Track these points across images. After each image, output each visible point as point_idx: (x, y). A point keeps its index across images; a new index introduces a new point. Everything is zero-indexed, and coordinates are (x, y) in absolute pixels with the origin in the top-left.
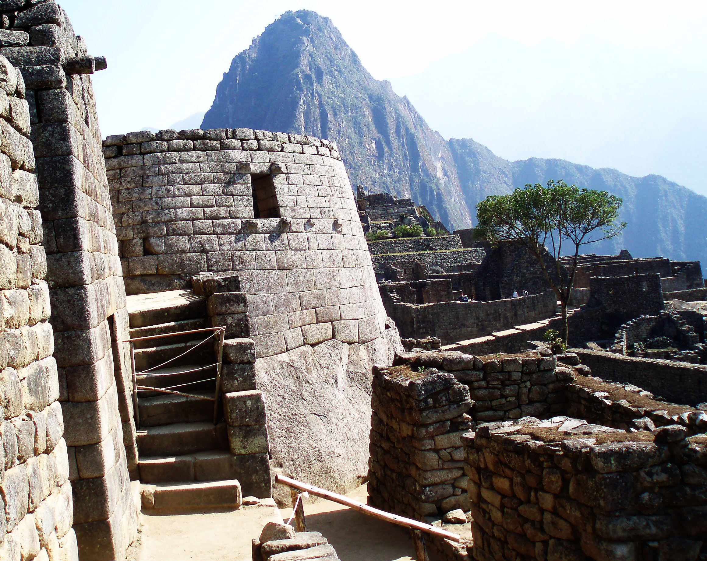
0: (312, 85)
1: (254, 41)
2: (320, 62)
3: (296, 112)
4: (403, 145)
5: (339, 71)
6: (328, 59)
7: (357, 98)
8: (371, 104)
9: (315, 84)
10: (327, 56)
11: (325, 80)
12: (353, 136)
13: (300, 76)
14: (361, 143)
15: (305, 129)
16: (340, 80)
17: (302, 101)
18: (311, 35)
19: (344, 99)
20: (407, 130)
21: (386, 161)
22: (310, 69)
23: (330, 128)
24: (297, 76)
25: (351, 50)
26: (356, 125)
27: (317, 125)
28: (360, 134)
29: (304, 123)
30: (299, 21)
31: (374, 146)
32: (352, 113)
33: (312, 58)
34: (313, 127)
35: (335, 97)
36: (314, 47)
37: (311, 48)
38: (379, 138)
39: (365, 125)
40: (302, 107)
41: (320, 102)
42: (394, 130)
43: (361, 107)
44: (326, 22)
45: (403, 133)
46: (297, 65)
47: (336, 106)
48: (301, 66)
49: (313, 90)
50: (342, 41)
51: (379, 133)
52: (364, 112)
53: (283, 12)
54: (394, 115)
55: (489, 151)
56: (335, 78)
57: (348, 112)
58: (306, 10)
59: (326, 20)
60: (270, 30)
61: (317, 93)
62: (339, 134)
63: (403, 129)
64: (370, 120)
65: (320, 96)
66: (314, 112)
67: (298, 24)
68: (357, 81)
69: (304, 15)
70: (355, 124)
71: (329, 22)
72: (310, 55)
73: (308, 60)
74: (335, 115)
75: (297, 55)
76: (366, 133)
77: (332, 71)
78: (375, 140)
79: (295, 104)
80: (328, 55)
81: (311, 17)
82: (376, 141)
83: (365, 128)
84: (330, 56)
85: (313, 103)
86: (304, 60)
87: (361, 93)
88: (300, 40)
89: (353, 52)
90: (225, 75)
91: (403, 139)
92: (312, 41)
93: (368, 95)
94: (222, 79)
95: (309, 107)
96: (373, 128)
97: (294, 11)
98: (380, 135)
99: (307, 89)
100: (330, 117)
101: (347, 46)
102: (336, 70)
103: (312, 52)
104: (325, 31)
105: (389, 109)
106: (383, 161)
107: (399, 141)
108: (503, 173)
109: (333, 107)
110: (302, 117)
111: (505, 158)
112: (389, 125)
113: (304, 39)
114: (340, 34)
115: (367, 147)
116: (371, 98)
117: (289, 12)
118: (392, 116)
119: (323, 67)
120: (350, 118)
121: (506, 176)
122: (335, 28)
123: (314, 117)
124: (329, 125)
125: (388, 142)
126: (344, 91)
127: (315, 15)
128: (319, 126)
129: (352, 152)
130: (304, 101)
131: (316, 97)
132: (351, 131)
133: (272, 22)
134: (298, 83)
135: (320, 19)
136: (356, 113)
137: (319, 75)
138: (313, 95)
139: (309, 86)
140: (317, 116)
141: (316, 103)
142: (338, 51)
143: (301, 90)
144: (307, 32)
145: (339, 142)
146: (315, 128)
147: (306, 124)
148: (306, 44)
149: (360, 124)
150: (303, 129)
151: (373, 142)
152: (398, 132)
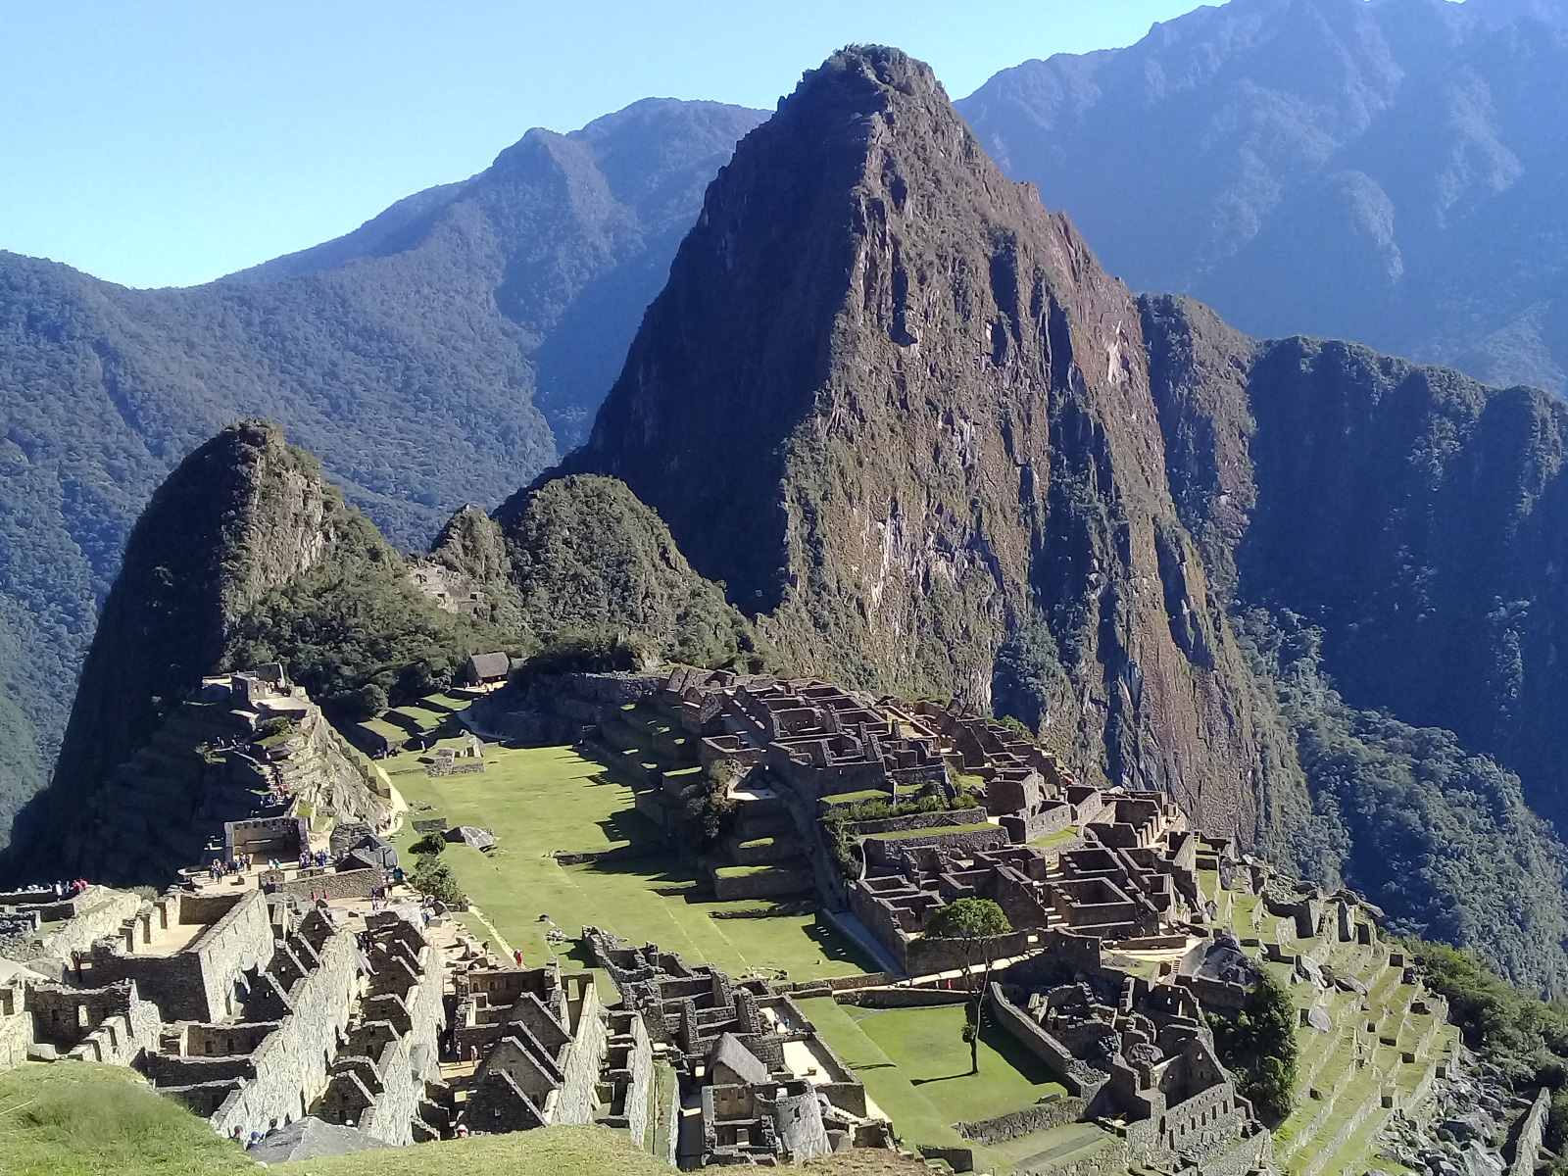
0: (883, 222)
1: (782, 103)
3: (851, 275)
4: (1042, 332)
5: (937, 184)
6: (918, 159)
8: (991, 252)
9: (889, 218)
10: (915, 153)
11: (909, 204)
12: (951, 316)
13: (862, 202)
14: (964, 331)
15: (865, 309)
16: (938, 202)
17: (863, 254)
18: (890, 109)
19: (942, 243)
20: (1053, 303)
21: (1009, 364)
22: (883, 184)
23: (910, 307)
24: (858, 203)
26: (959, 292)
27: (886, 301)
28: (965, 313)
29: (862, 299)
30: (870, 74)
31: (988, 334)
32: (953, 271)
33: (888, 160)
34: (880, 304)
35: (925, 241)
36: (893, 135)
37: (886, 137)
38: (999, 318)
39: (976, 295)
40: (862, 264)
41: (896, 257)
42: (1028, 304)
43: (971, 260)
44: (922, 73)
45: (1046, 309)
46: (858, 176)
47: (924, 263)
48: (866, 179)
49: (884, 232)
51: (1000, 310)
52: (977, 270)
53: (841, 47)
54: (1031, 274)
56: (928, 198)
57: (946, 269)
58: (885, 44)
59: (922, 69)
60: (812, 83)
62: (926, 317)
63: (1045, 300)
64: (987, 284)
65: (897, 243)
66: (883, 275)
67: (866, 81)
68: (970, 206)
69: (878, 56)
70: (956, 293)
71: (927, 73)
72: (885, 154)
73: (881, 164)
74: (922, 280)
75: (860, 154)
76: (976, 311)
77: (923, 184)
78: (991, 323)
79: (850, 260)
80: (919, 149)
81: (894, 64)
82: (992, 325)
83: (976, 301)
84: (923, 150)
85: (883, 259)
86: (874, 164)
87: (974, 227)
88: (869, 120)
90: (722, 170)
91: (1044, 320)
92: (890, 122)
93: (987, 230)
95: (874, 265)
96: (989, 298)
97: (860, 49)
98: (1002, 313)
99: (874, 231)
100: (912, 286)
102: (932, 182)
103: (889, 146)
104: (918, 92)
105: (1023, 263)
106: (1004, 365)
107: (1036, 325)
108: (1239, 365)
109: (918, 265)
110: (858, 284)
112: (1022, 298)
113: (876, 117)
114: (946, 98)
115: (977, 337)
116: (991, 238)
117: (852, 48)
118: (1027, 276)
119: (907, 176)
120: (948, 281)
121: (1243, 370)
122: (938, 84)
123: (882, 284)
124: (908, 302)
125: (1015, 327)
126: (942, 225)
127: (900, 58)
128: (890, 302)
130: (867, 253)
131: (888, 245)
132: (949, 307)
133: (818, 64)
134: (859, 218)
135: (909, 67)
136: (962, 270)
137: (899, 195)
138: (883, 243)
139: (877, 224)
140: (888, 282)
141: (889, 256)
142: (939, 134)
143: (864, 232)
144: (880, 103)
145: (924, 331)
146: (883, 306)
147: (867, 299)
148: (879, 129)
149: (966, 293)
150: (861, 310)
151: (989, 326)
152: (1035, 307)
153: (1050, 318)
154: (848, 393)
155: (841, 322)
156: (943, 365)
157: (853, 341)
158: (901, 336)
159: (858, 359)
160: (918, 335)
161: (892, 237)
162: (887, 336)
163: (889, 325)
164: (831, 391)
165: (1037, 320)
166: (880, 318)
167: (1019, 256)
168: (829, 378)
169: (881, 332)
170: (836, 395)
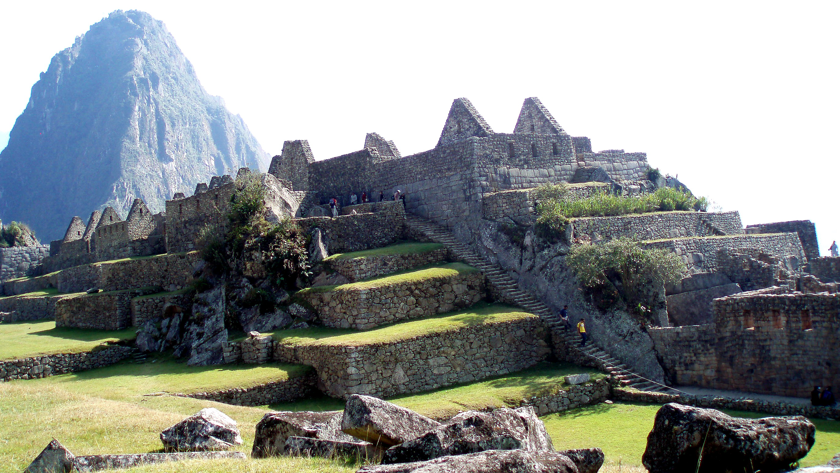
0: (148, 90)
1: (78, 39)
2: (156, 67)
3: (131, 119)
4: (243, 164)
5: (176, 79)
6: (163, 64)
7: (195, 110)
8: (210, 118)
9: (151, 89)
10: (161, 61)
11: (161, 87)
12: (191, 150)
13: (135, 79)
14: (199, 159)
15: (141, 139)
16: (177, 88)
17: (137, 108)
18: (145, 37)
19: (182, 109)
20: (247, 147)
22: (145, 73)
23: (167, 139)
24: (132, 79)
25: (186, 59)
26: (195, 138)
27: (153, 136)
28: (199, 150)
29: (138, 133)
30: (131, 21)
31: (213, 162)
32: (190, 125)
33: (147, 61)
34: (149, 137)
35: (172, 106)
36: (148, 50)
37: (144, 51)
38: (218, 154)
39: (204, 140)
40: (137, 114)
41: (157, 110)
42: (234, 147)
43: (200, 120)
44: (160, 26)
45: (244, 151)
46: (131, 67)
47: (174, 116)
48: (135, 69)
49: (149, 97)
50: (177, 48)
51: (218, 149)
52: (203, 125)
53: (112, 11)
54: (233, 131)
56: (171, 86)
57: (186, 124)
58: (138, 10)
59: (160, 23)
60: (96, 29)
61: (154, 99)
62: (178, 147)
63: (243, 147)
64: (209, 134)
65: (157, 104)
66: (150, 121)
67: (129, 24)
68: (196, 93)
69: (136, 15)
70: (193, 138)
71: (163, 26)
72: (144, 58)
73: (143, 63)
74: (173, 125)
75: (130, 57)
76: (205, 149)
77: (167, 78)
79: (128, 111)
80: (163, 60)
81: (144, 19)
82: (215, 157)
83: (204, 143)
84: (166, 61)
85: (149, 111)
86: (138, 63)
87: (199, 104)
88: (134, 41)
89: (188, 62)
90: (42, 74)
91: (243, 157)
92: (146, 44)
93: (206, 107)
94: (39, 79)
95: (144, 114)
96: (211, 142)
97: (124, 12)
98: (219, 152)
99: (143, 95)
100: (168, 128)
101: (182, 54)
102: (172, 78)
103: (147, 55)
104: (159, 35)
105: (228, 124)
107: (239, 159)
109: (171, 117)
110: (136, 124)
112: (229, 141)
113: (138, 40)
114: (175, 41)
115: (207, 163)
116: (209, 110)
117: (119, 11)
118: (232, 132)
119: (158, 72)
120: (187, 130)
122: (170, 34)
123: (150, 126)
124: (166, 137)
125: (228, 159)
126: (181, 100)
128: (156, 136)
129: (191, 167)
130: (139, 108)
131: (152, 104)
132: (189, 145)
133: (99, 20)
134: (133, 87)
135: (153, 21)
136: (195, 125)
137: (155, 80)
138: (149, 101)
139: (145, 91)
140: (154, 125)
141: (153, 110)
142: (172, 58)
143: (136, 95)
144: (140, 33)
145: (176, 155)
146: (151, 139)
147: (141, 133)
148: (140, 46)
149: (198, 138)
150: (138, 139)
151: (212, 158)
152: (238, 149)
153: (247, 157)
154: (134, 186)
155: (127, 143)
156: (189, 176)
157: (135, 157)
158: (163, 156)
159: (139, 166)
160: (173, 156)
162: (155, 156)
163: (156, 150)
164: (124, 184)
165: (239, 157)
166: (150, 146)
167: (226, 120)
168: (122, 176)
169: (151, 153)
170: (127, 186)
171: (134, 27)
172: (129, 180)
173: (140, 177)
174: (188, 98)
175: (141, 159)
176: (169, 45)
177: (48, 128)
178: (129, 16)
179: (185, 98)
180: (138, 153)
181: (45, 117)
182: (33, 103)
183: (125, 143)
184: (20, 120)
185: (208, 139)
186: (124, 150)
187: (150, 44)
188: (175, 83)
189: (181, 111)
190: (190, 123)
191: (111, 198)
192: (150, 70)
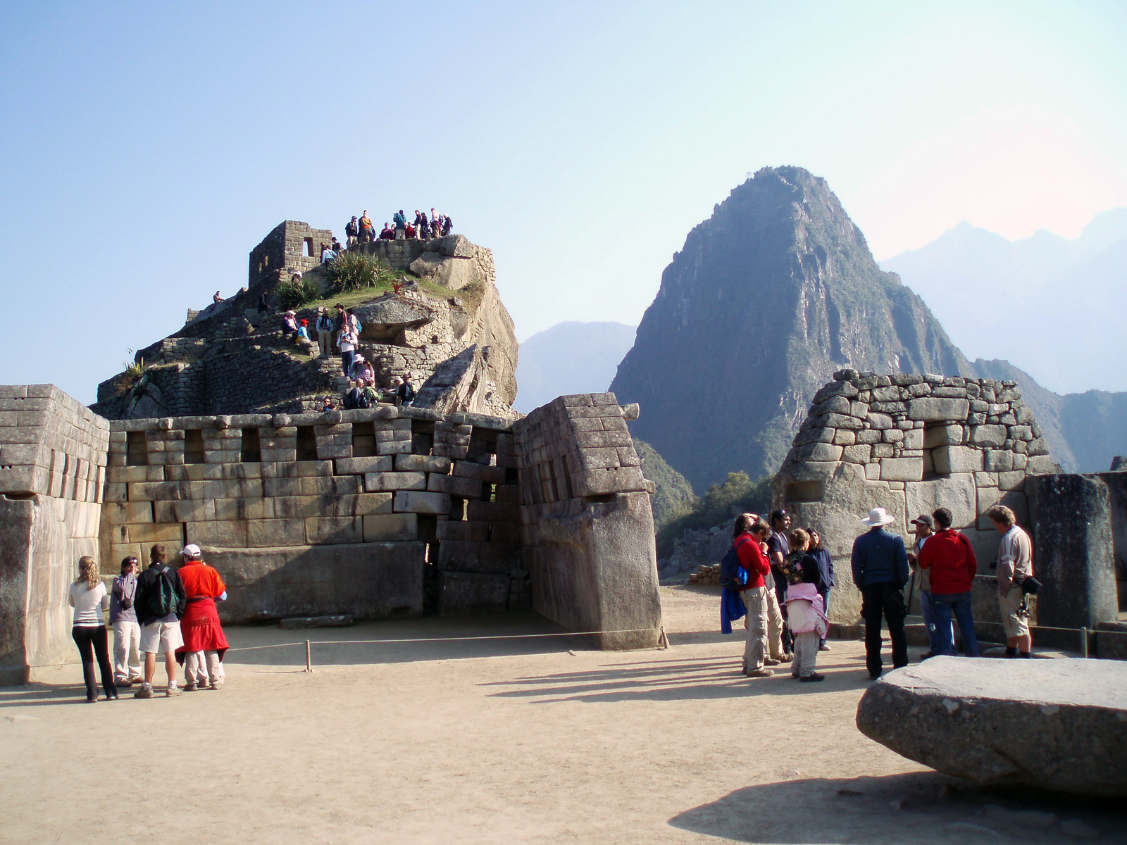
0: (816, 270)
1: (717, 208)
2: (821, 239)
3: (796, 309)
5: (846, 254)
6: (829, 235)
7: (873, 293)
8: (891, 303)
9: (820, 269)
10: (826, 231)
11: (829, 265)
12: (871, 347)
13: (799, 257)
14: (881, 359)
15: (809, 334)
16: (848, 265)
17: (803, 293)
18: (805, 201)
19: (857, 293)
20: (942, 340)
22: (808, 248)
23: (842, 335)
24: (795, 257)
25: (854, 225)
26: (874, 330)
27: (824, 330)
28: (880, 347)
29: (806, 327)
30: (785, 182)
31: (897, 363)
32: (867, 315)
33: (810, 233)
34: (819, 332)
35: (845, 290)
36: (810, 217)
37: (805, 218)
38: (904, 351)
39: (886, 333)
40: (803, 302)
41: (828, 297)
42: (923, 342)
43: (879, 307)
44: (821, 185)
45: (937, 347)
46: (791, 241)
47: (848, 303)
48: (796, 242)
49: (818, 279)
50: (842, 210)
51: (904, 345)
52: (883, 314)
53: (759, 169)
54: (923, 320)
55: (1031, 379)
56: (841, 262)
57: (862, 313)
58: (792, 166)
59: (820, 181)
60: (739, 194)
62: (854, 343)
63: (936, 341)
64: (891, 326)
65: (827, 288)
66: (820, 310)
67: (784, 185)
68: (870, 270)
69: (790, 172)
70: (871, 330)
71: (824, 185)
72: (807, 229)
73: (805, 235)
74: (849, 315)
75: (790, 228)
76: (887, 345)
77: (835, 252)
78: (898, 354)
79: (793, 299)
80: (829, 230)
81: (801, 177)
82: (900, 357)
83: (886, 337)
84: (832, 231)
85: (818, 297)
86: (800, 235)
87: (876, 286)
88: (792, 207)
89: (856, 229)
90: (676, 255)
91: (936, 355)
92: (807, 209)
93: (885, 289)
94: (671, 261)
95: (812, 303)
96: (895, 336)
97: (773, 169)
98: (905, 349)
99: (809, 277)
100: (843, 319)
101: (849, 219)
102: (841, 252)
103: (809, 225)
104: (821, 196)
105: (917, 312)
107: (931, 359)
108: (1052, 411)
109: (845, 305)
110: (802, 316)
111: (1052, 390)
112: (918, 334)
113: (796, 205)
114: (839, 203)
115: (890, 365)
116: (889, 293)
117: (768, 169)
118: (920, 321)
119: (823, 245)
120: (864, 321)
121: (1055, 415)
122: (832, 193)
123: (820, 317)
124: (841, 330)
125: (917, 359)
126: (854, 282)
127: (807, 174)
128: (827, 331)
130: (806, 294)
131: (821, 288)
132: (868, 340)
133: (742, 182)
134: (797, 267)
135: (812, 179)
136: (873, 314)
137: (821, 253)
138: (817, 286)
139: (812, 272)
140: (824, 315)
141: (822, 296)
142: (838, 225)
143: (802, 278)
144: (798, 196)
145: (853, 354)
146: (822, 334)
147: (810, 328)
148: (800, 213)
149: (878, 331)
150: (806, 335)
151: (897, 357)
152: (929, 345)
153: (941, 354)
154: (805, 397)
155: (793, 341)
157: (805, 358)
158: (837, 357)
159: (809, 371)
160: (849, 356)
161: (824, 282)
162: (827, 357)
163: (828, 349)
164: (793, 394)
165: (931, 356)
166: (820, 343)
167: (913, 306)
168: (790, 384)
169: (822, 353)
170: (796, 397)
171: (790, 188)
172: (799, 389)
173: (812, 384)
174: (863, 278)
175: (812, 361)
176: (832, 209)
177: (685, 322)
178: (782, 175)
179: (859, 279)
180: (808, 353)
181: (681, 309)
182: (665, 290)
183: (791, 341)
184: (649, 313)
185: (890, 332)
186: (791, 350)
187: (812, 209)
188: (845, 259)
189: (856, 295)
190: (867, 312)
191: (778, 415)
192: (814, 243)
